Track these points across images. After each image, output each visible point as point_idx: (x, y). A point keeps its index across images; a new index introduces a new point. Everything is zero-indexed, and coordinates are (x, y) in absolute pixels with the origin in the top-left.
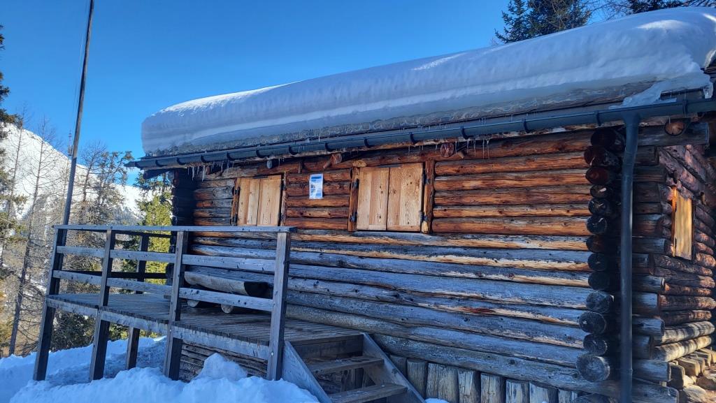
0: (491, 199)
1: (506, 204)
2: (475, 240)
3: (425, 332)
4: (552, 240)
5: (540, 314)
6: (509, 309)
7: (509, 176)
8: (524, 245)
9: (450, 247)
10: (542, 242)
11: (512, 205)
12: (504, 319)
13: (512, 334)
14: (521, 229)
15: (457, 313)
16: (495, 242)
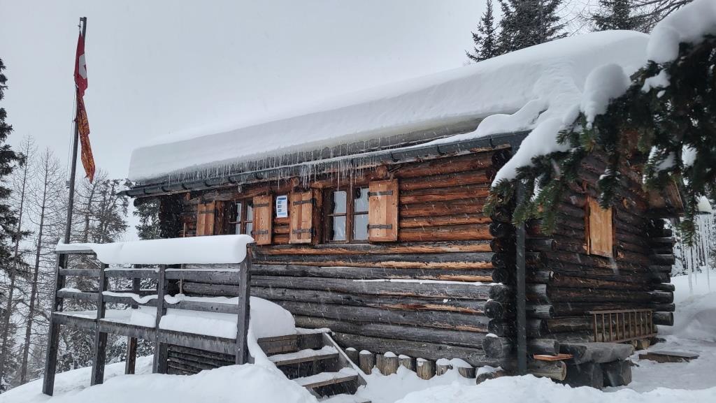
0: (422, 212)
1: (434, 216)
2: (410, 248)
3: (373, 328)
4: (469, 244)
5: (460, 306)
6: (436, 304)
7: (434, 191)
8: (448, 249)
9: (391, 254)
10: (461, 247)
11: (438, 216)
12: (434, 312)
13: (440, 325)
14: (446, 236)
15: (397, 310)
16: (425, 249)
